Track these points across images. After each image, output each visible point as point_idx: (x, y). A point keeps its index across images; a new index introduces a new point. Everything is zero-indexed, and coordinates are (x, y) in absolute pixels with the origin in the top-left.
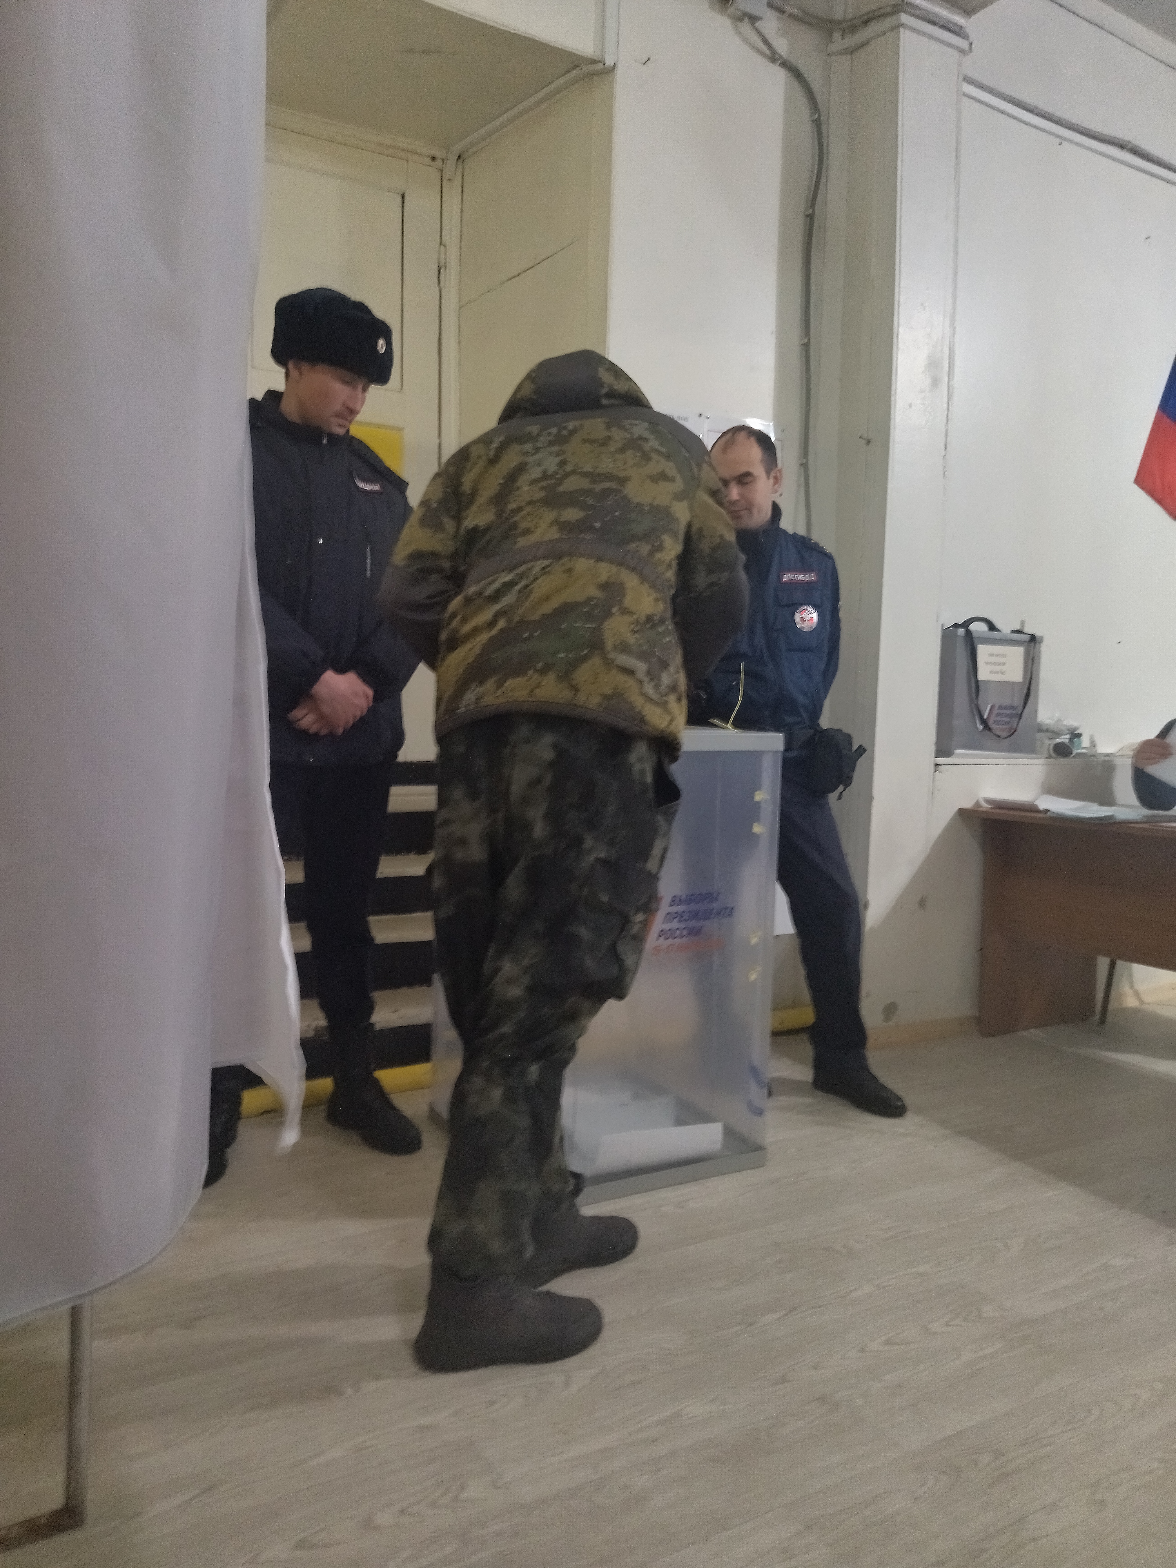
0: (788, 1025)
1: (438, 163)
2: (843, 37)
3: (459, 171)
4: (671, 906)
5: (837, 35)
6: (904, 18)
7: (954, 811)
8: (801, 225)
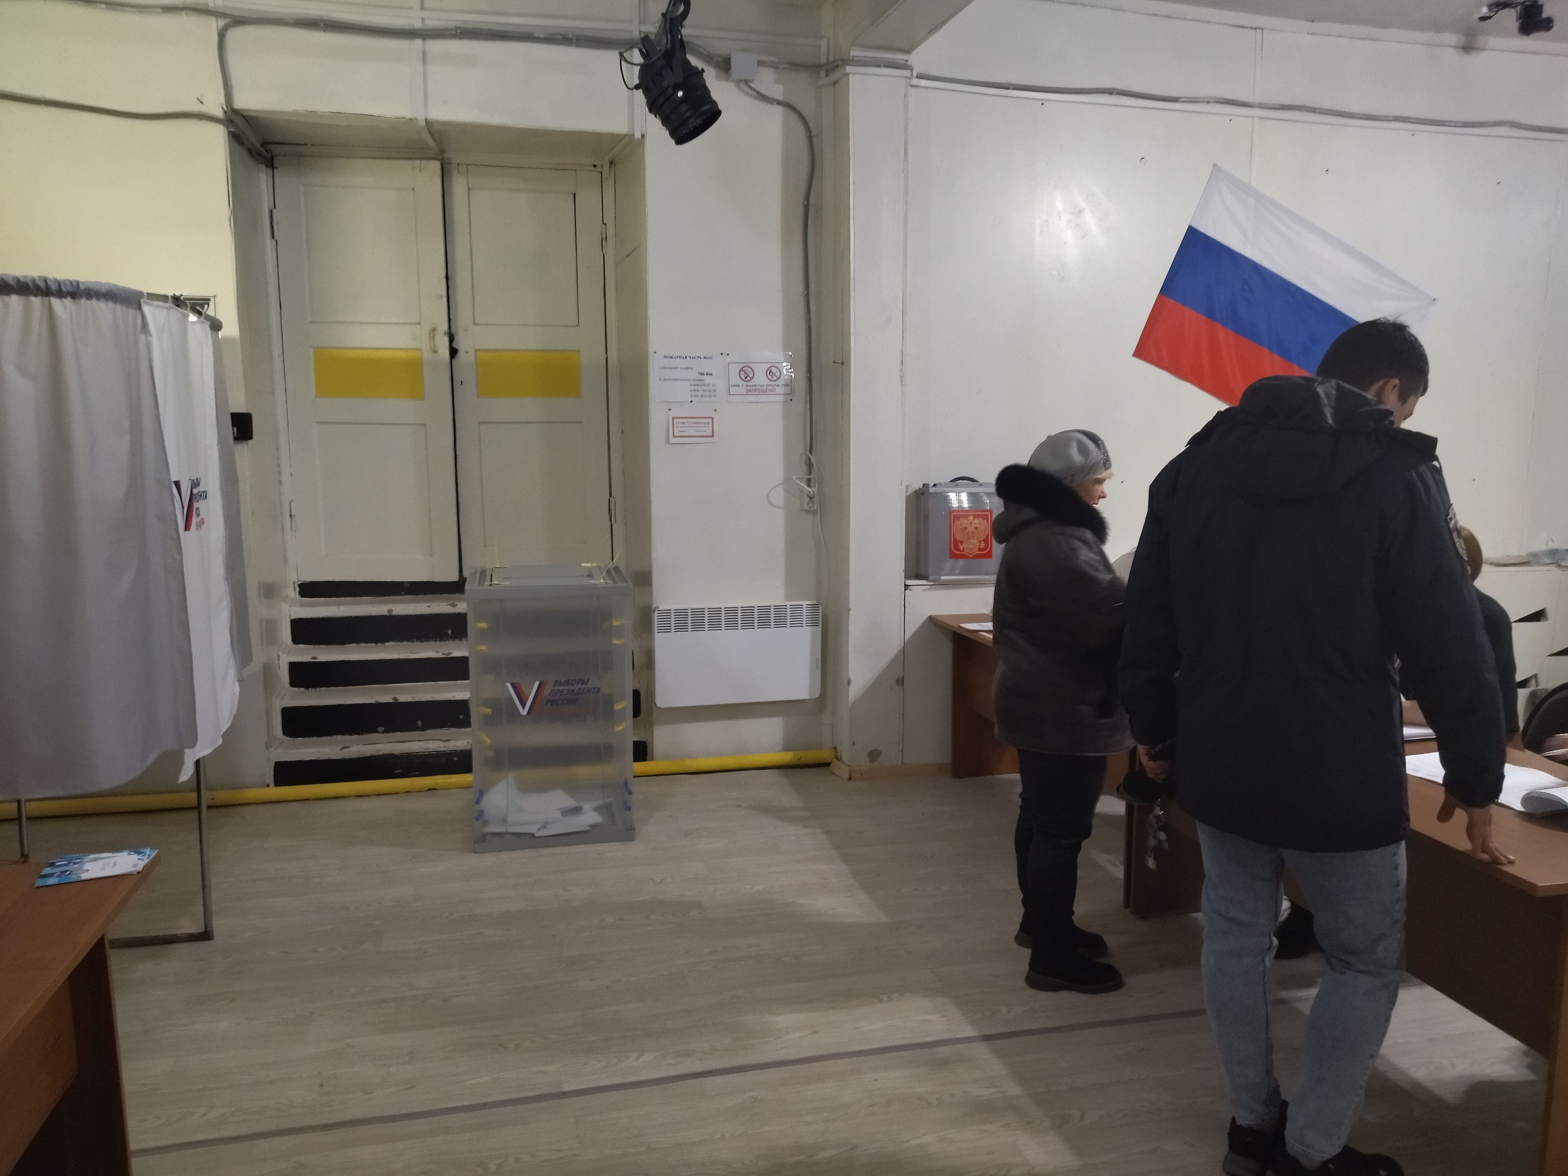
0: (803, 761)
1: (598, 169)
2: (827, 75)
3: (612, 173)
4: (554, 686)
5: (823, 74)
6: (849, 69)
7: (927, 616)
8: (800, 212)
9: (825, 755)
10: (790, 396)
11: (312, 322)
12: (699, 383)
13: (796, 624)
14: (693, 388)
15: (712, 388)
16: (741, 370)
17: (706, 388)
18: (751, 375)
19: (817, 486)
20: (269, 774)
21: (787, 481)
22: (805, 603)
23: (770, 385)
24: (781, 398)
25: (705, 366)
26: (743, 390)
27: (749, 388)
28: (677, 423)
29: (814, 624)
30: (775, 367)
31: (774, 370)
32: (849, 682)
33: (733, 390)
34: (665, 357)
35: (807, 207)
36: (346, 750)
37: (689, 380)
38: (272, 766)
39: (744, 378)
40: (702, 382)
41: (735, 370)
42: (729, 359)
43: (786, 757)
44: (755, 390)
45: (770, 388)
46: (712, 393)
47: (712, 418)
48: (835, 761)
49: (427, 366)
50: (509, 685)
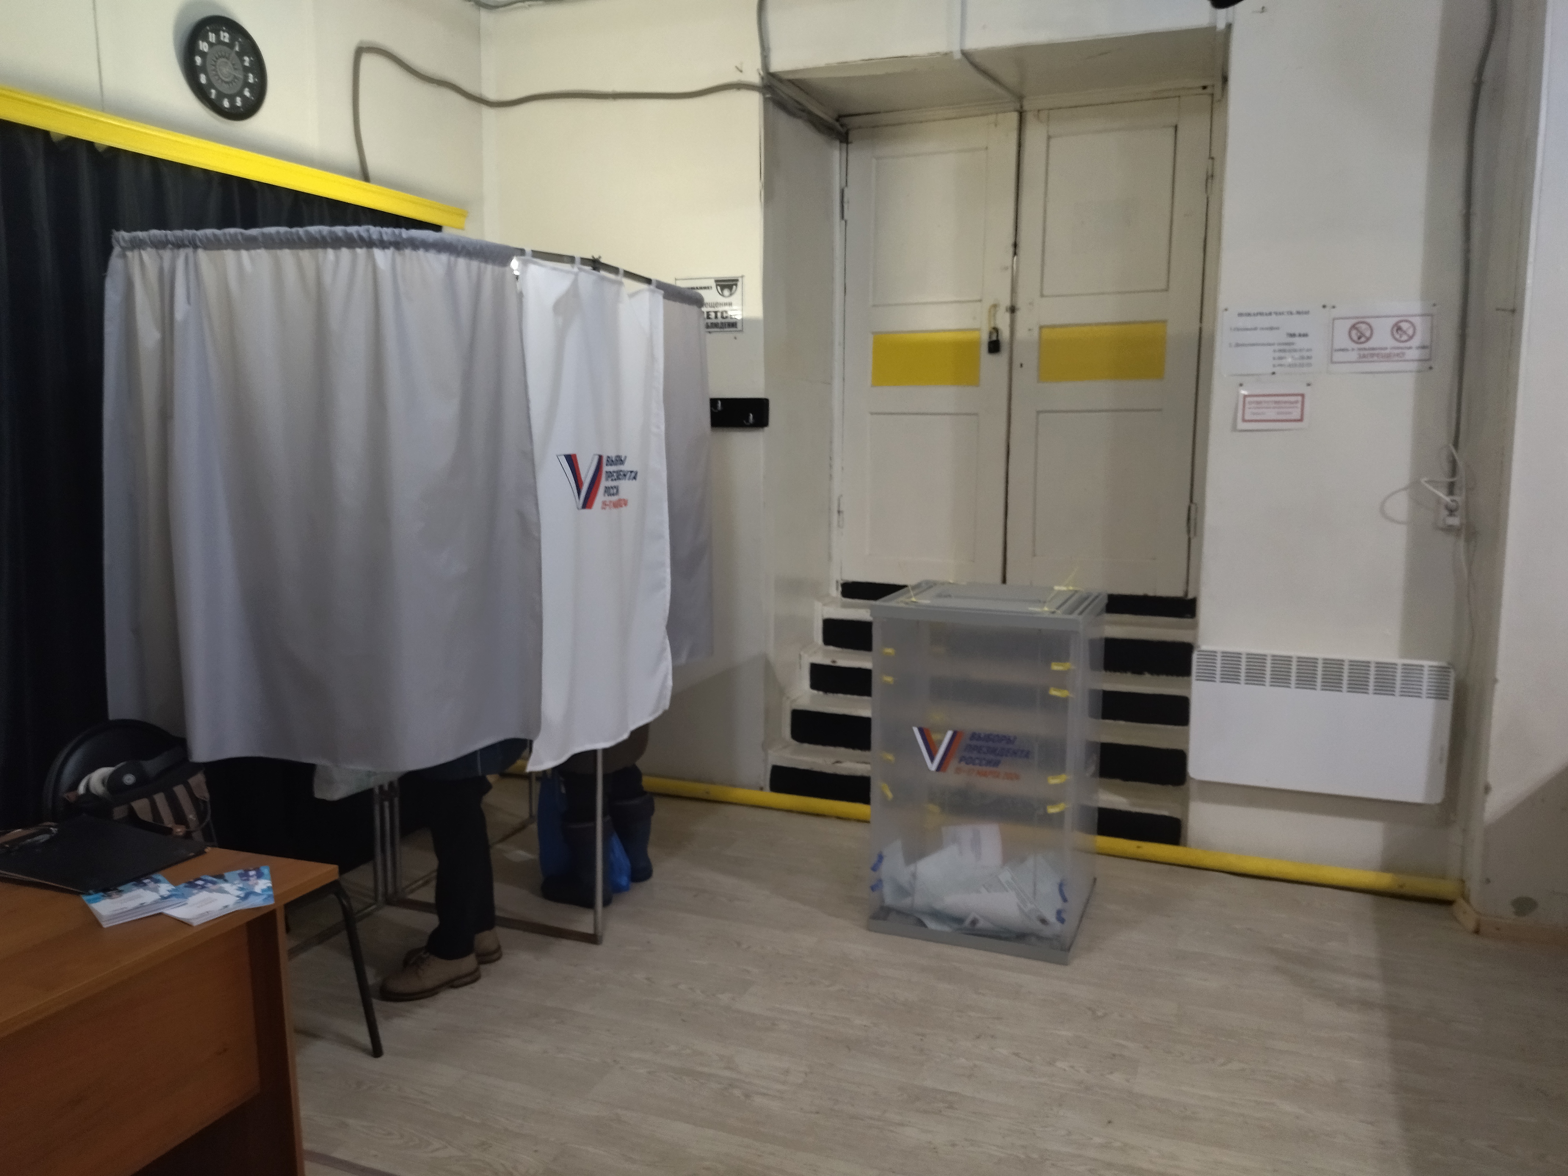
0: (1409, 890)
1: (1209, 90)
8: (1466, 96)
9: (1445, 888)
10: (1427, 364)
11: (874, 306)
12: (1287, 347)
13: (1412, 690)
14: (1277, 355)
15: (1305, 354)
16: (1354, 327)
17: (1297, 355)
18: (1368, 334)
19: (1464, 493)
20: (765, 779)
21: (1414, 486)
22: (1426, 663)
23: (1398, 348)
24: (1413, 366)
25: (1296, 324)
26: (1353, 356)
27: (1362, 352)
28: (1250, 403)
29: (1439, 694)
30: (1406, 321)
31: (1404, 326)
32: (1487, 789)
33: (1338, 356)
34: (1240, 315)
35: (1478, 86)
36: (839, 765)
37: (1273, 344)
38: (769, 768)
39: (1355, 338)
40: (1292, 347)
41: (1343, 328)
42: (1335, 313)
43: (1384, 880)
44: (1372, 355)
45: (1396, 351)
46: (1305, 361)
47: (1303, 396)
48: (1461, 901)
49: (985, 348)
50: (916, 730)
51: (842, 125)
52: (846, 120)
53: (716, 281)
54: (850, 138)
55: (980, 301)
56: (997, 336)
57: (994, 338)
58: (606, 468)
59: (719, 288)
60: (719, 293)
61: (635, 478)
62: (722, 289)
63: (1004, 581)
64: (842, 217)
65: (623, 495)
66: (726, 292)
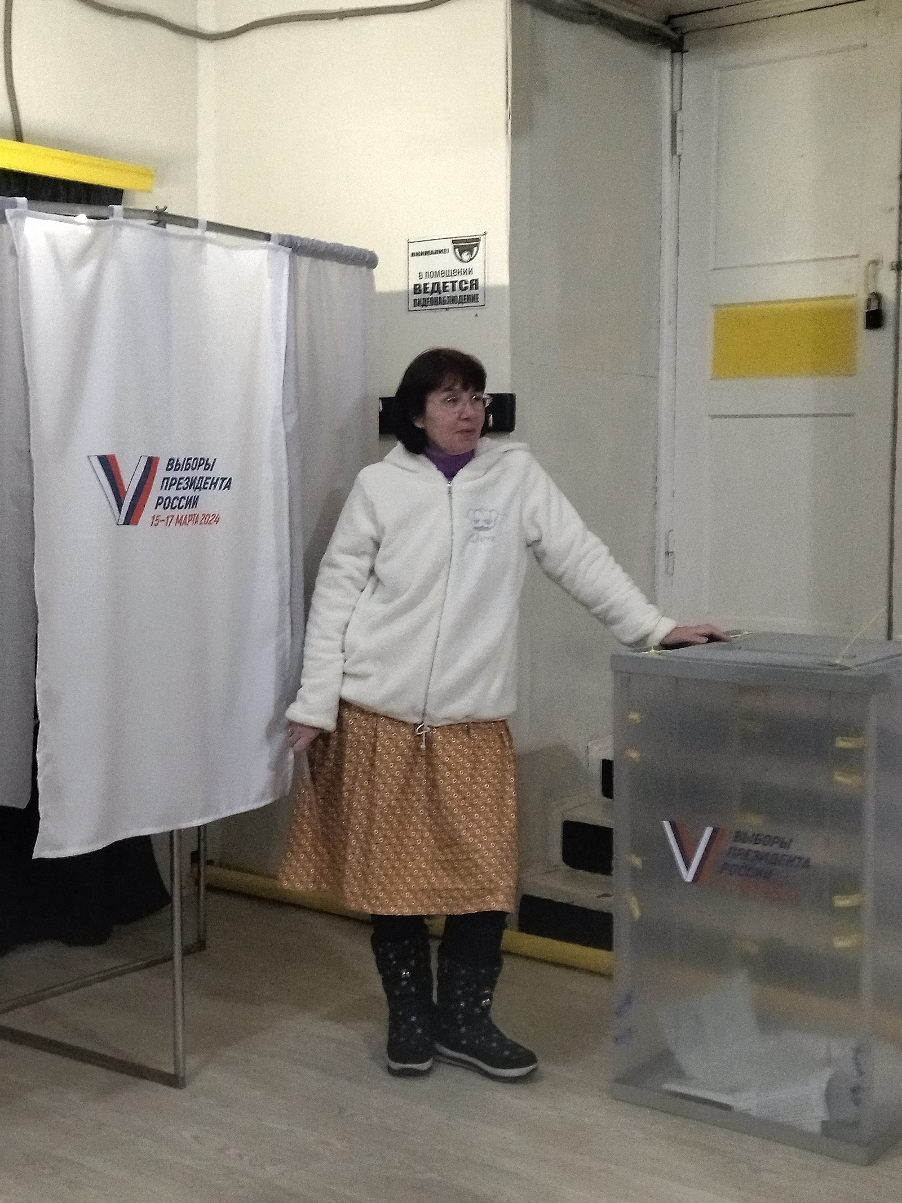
4: (736, 841)
11: (715, 269)
49: (861, 321)
50: (666, 825)
51: (674, 29)
52: (678, 22)
53: (453, 242)
54: (686, 45)
55: (856, 256)
56: (879, 304)
57: (874, 307)
58: (161, 473)
59: (457, 250)
60: (456, 256)
61: (228, 487)
62: (461, 253)
63: (889, 637)
64: (674, 150)
65: (202, 508)
66: (466, 256)
